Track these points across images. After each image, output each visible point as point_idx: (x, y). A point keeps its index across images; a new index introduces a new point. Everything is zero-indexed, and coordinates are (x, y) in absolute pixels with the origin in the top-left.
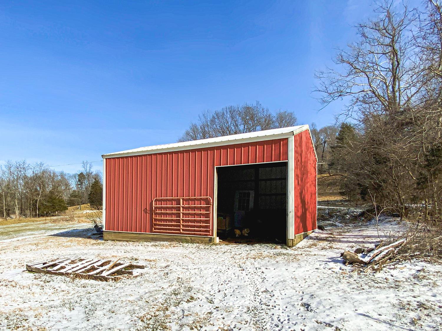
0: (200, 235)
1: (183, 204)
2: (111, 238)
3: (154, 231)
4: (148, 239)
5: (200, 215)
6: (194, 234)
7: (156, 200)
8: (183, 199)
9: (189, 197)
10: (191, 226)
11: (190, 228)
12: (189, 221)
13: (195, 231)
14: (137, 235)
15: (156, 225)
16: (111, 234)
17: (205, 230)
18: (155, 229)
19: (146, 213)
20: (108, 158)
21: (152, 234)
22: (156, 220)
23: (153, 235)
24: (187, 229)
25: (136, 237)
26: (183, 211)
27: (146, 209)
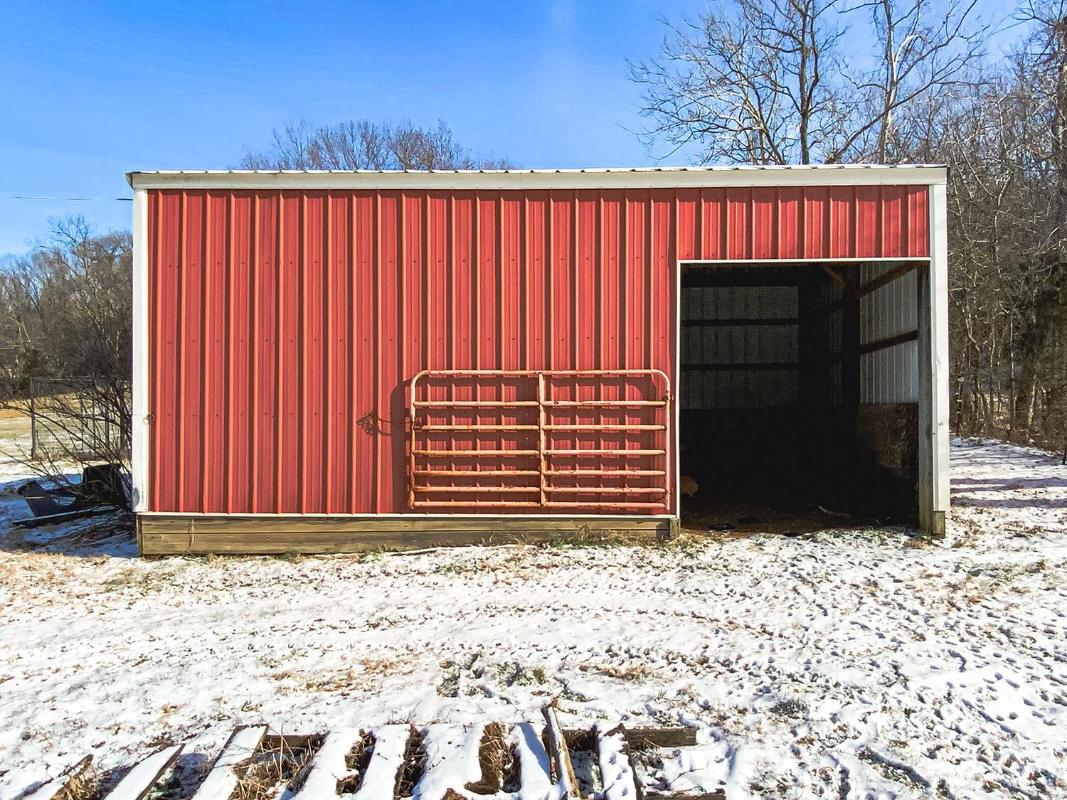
0: (623, 511)
1: (548, 398)
2: (182, 546)
3: (418, 504)
4: (384, 539)
5: (620, 438)
6: (598, 510)
7: (423, 382)
8: (547, 378)
9: (573, 368)
10: (584, 481)
11: (578, 489)
12: (573, 461)
13: (598, 497)
14: (330, 527)
15: (422, 480)
16: (182, 527)
17: (642, 494)
18: (421, 496)
19: (374, 431)
20: (165, 191)
21: (405, 519)
22: (423, 460)
23: (407, 524)
24: (567, 493)
25: (323, 536)
26: (548, 423)
27: (374, 415)
